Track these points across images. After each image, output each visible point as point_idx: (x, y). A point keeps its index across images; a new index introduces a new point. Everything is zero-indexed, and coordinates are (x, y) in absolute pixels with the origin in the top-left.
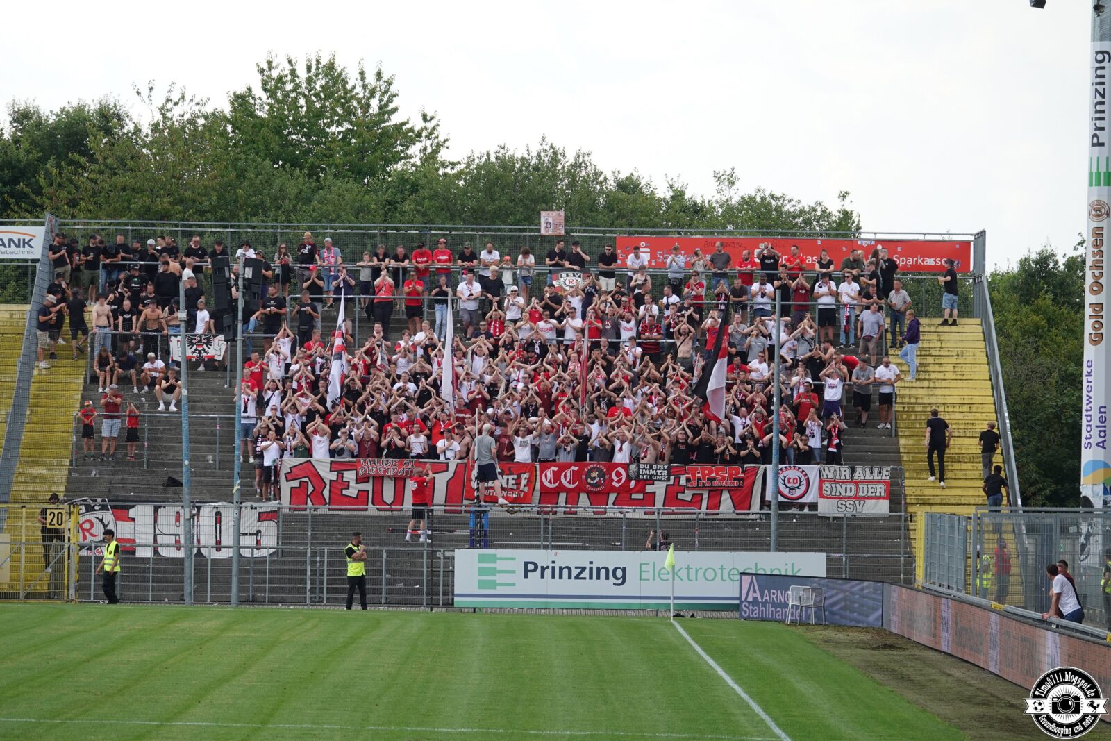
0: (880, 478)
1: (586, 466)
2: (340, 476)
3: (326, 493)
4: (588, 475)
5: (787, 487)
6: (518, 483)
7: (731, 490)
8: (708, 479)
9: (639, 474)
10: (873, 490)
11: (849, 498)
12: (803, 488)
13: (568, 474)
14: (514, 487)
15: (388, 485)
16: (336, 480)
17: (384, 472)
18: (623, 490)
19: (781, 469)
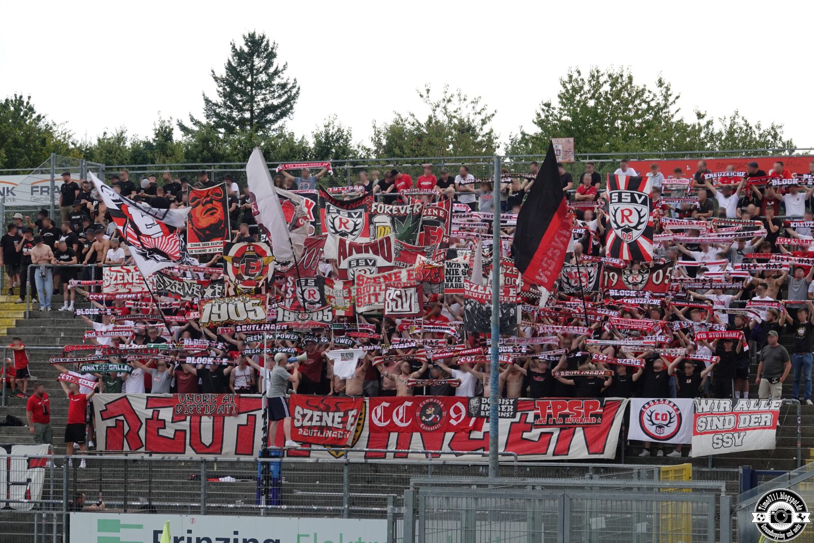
1: (422, 402)
2: (156, 414)
3: (142, 433)
4: (423, 411)
5: (654, 424)
6: (344, 421)
7: (586, 428)
8: (560, 416)
9: (480, 410)
10: (756, 421)
11: (727, 431)
12: (674, 426)
13: (401, 411)
14: (341, 426)
15: (207, 422)
16: (152, 418)
17: (203, 410)
18: (462, 430)
19: (648, 403)
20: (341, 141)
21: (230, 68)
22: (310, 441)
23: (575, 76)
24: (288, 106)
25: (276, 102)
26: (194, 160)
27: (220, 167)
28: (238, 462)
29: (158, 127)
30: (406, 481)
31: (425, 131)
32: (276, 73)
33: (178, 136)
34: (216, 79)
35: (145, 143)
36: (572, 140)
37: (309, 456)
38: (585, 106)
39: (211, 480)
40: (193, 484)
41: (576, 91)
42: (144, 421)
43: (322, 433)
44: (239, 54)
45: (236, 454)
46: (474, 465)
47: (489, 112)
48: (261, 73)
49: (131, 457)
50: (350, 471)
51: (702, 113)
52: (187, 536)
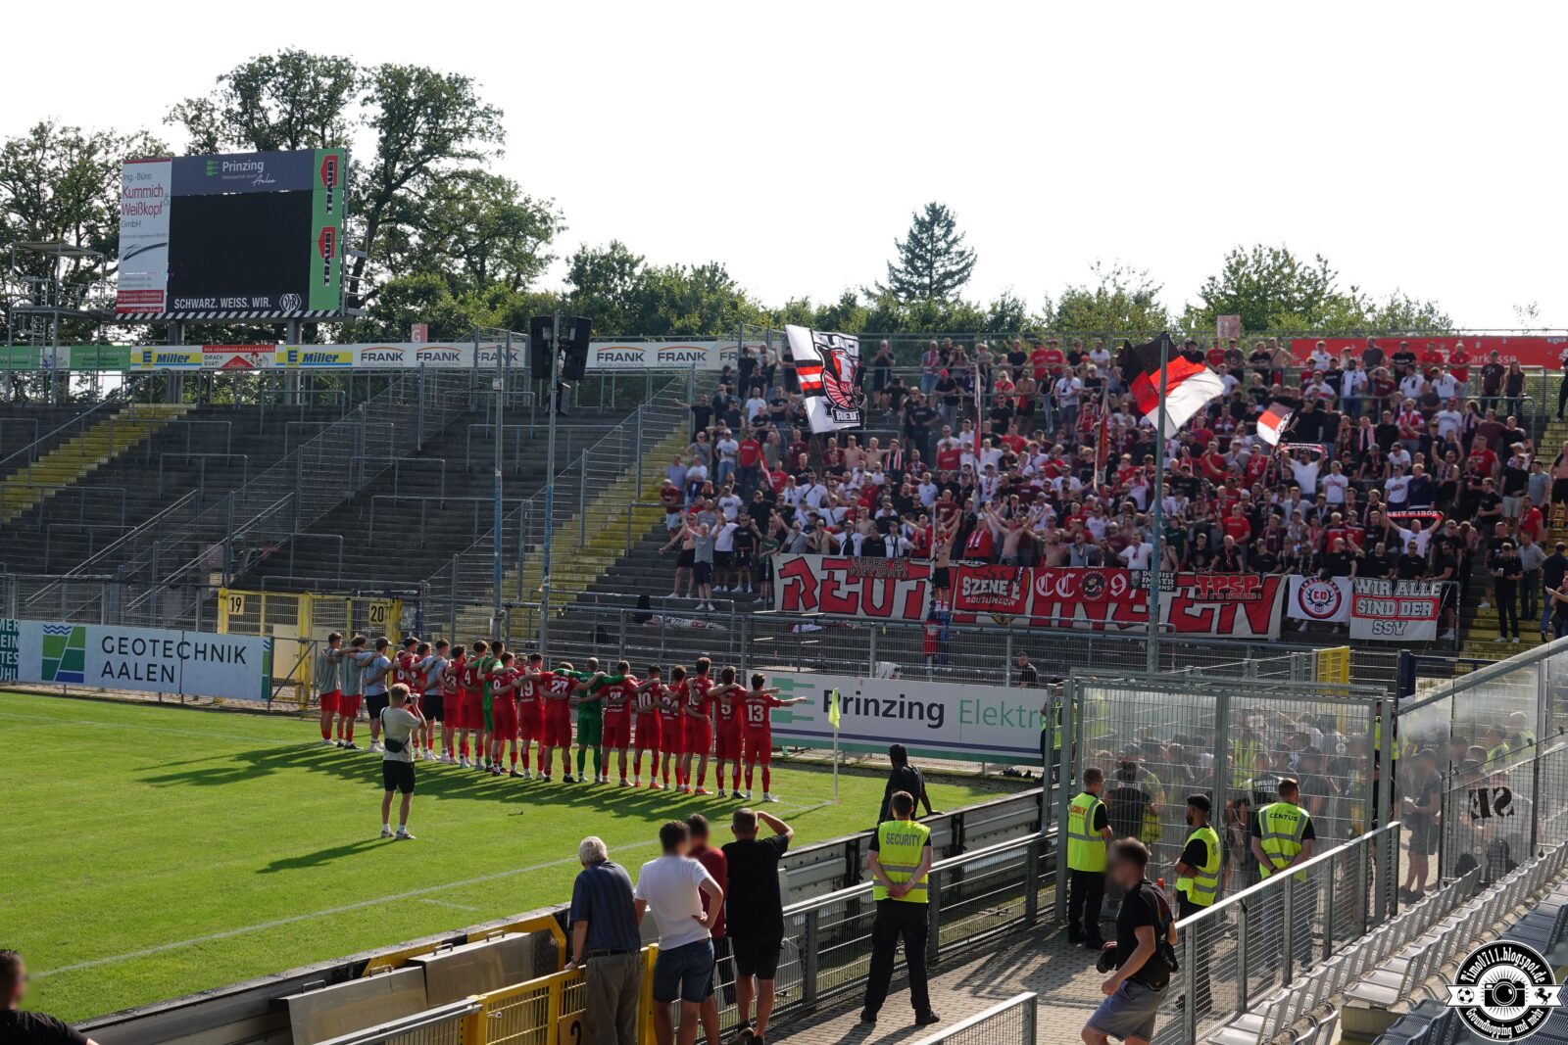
0: (1427, 594)
1: (1084, 572)
2: (831, 575)
3: (817, 592)
4: (1085, 583)
5: (1313, 602)
6: (1009, 590)
7: (1246, 603)
8: (1221, 591)
9: (1140, 582)
10: (1418, 609)
11: (1389, 618)
12: (1333, 604)
13: (1063, 583)
14: (1005, 594)
15: (878, 586)
16: (827, 579)
17: (875, 573)
18: (1123, 601)
19: (1306, 581)
20: (1016, 310)
21: (912, 236)
22: (977, 608)
23: (1239, 251)
24: (966, 273)
25: (954, 268)
29: (843, 294)
32: (955, 241)
33: (862, 301)
34: (898, 246)
36: (1238, 318)
37: (974, 622)
38: (1249, 280)
41: (1239, 264)
42: (819, 582)
43: (988, 600)
44: (921, 223)
47: (1156, 284)
48: (941, 241)
50: (1014, 641)
52: (855, 696)
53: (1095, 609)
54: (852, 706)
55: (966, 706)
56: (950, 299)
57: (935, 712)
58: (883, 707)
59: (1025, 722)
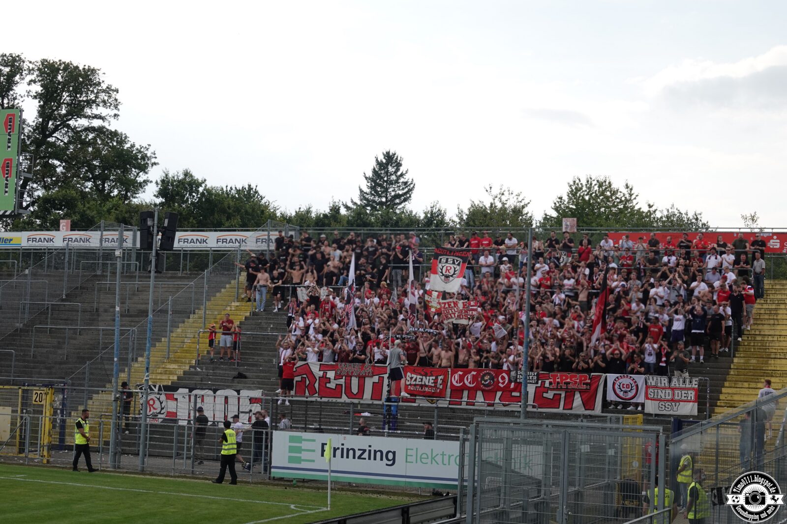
0: (690, 386)
1: (482, 372)
2: (325, 374)
3: (317, 385)
4: (483, 378)
5: (622, 391)
6: (436, 382)
7: (582, 392)
8: (565, 383)
9: (517, 378)
10: (685, 395)
11: (668, 401)
12: (634, 392)
14: (433, 385)
15: (355, 381)
16: (323, 377)
17: (352, 372)
18: (506, 390)
19: (617, 378)
20: (440, 217)
21: (374, 171)
22: (415, 393)
23: (577, 181)
24: (408, 195)
25: (401, 192)
26: (352, 225)
27: (367, 230)
28: (372, 404)
29: (331, 205)
30: (472, 419)
31: (489, 211)
32: (402, 175)
33: (343, 211)
34: (366, 178)
35: (323, 215)
36: (575, 219)
37: (415, 402)
38: (584, 199)
39: (357, 415)
40: (346, 416)
41: (578, 190)
42: (318, 378)
43: (422, 389)
44: (380, 164)
45: (371, 399)
46: (512, 411)
47: (526, 201)
48: (393, 175)
49: (310, 399)
50: (438, 412)
51: (651, 204)
52: (341, 447)
53: (489, 394)
54: (339, 452)
55: (409, 452)
56: (398, 211)
57: (390, 456)
58: (358, 453)
59: (446, 461)
